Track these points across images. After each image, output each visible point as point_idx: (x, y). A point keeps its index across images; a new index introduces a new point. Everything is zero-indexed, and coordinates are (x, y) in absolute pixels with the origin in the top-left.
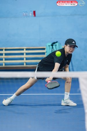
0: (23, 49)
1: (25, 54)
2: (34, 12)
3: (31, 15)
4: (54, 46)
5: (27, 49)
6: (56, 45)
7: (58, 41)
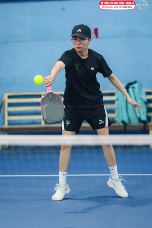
2: (96, 31)
4: (130, 90)
6: (134, 88)
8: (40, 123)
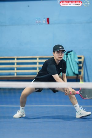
0: (36, 59)
1: (38, 63)
2: (48, 20)
3: (44, 22)
4: (69, 56)
5: (40, 59)
6: (71, 54)
7: (73, 50)
8: (14, 75)
